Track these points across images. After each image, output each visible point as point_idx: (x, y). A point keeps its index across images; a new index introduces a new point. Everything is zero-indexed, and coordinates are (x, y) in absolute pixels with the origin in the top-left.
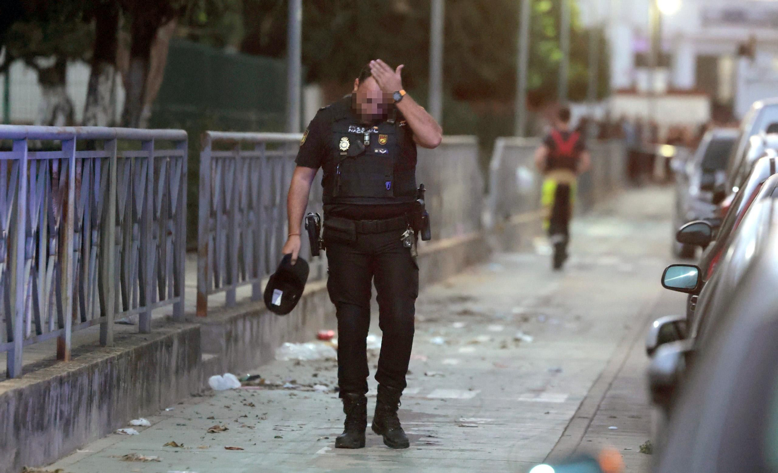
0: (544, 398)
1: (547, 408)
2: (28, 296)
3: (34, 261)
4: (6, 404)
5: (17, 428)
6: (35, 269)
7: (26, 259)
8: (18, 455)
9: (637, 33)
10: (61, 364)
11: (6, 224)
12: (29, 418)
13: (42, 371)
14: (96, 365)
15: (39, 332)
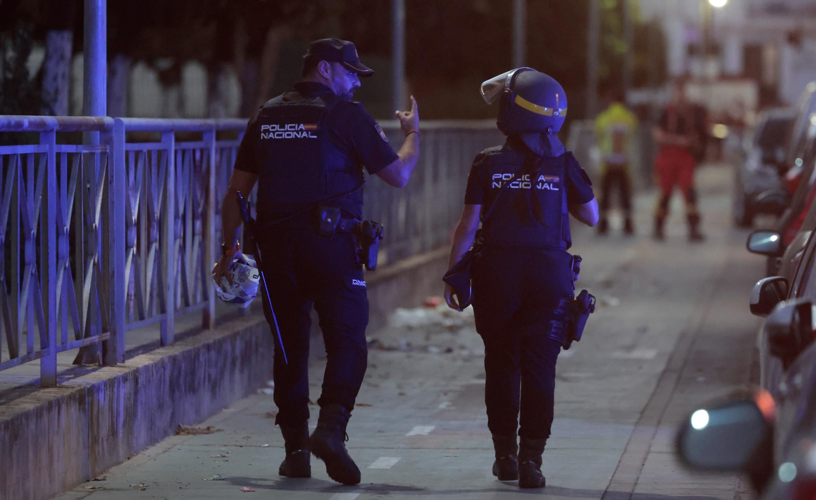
0: (636, 354)
1: (640, 362)
2: (177, 272)
3: (182, 240)
4: (163, 369)
5: (172, 391)
6: (183, 249)
7: (175, 239)
8: (173, 414)
9: (689, 25)
10: (206, 333)
11: (158, 207)
12: (182, 381)
13: (190, 339)
14: (238, 333)
15: (186, 303)
